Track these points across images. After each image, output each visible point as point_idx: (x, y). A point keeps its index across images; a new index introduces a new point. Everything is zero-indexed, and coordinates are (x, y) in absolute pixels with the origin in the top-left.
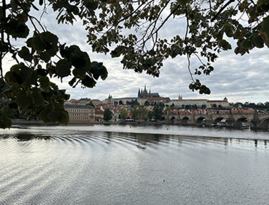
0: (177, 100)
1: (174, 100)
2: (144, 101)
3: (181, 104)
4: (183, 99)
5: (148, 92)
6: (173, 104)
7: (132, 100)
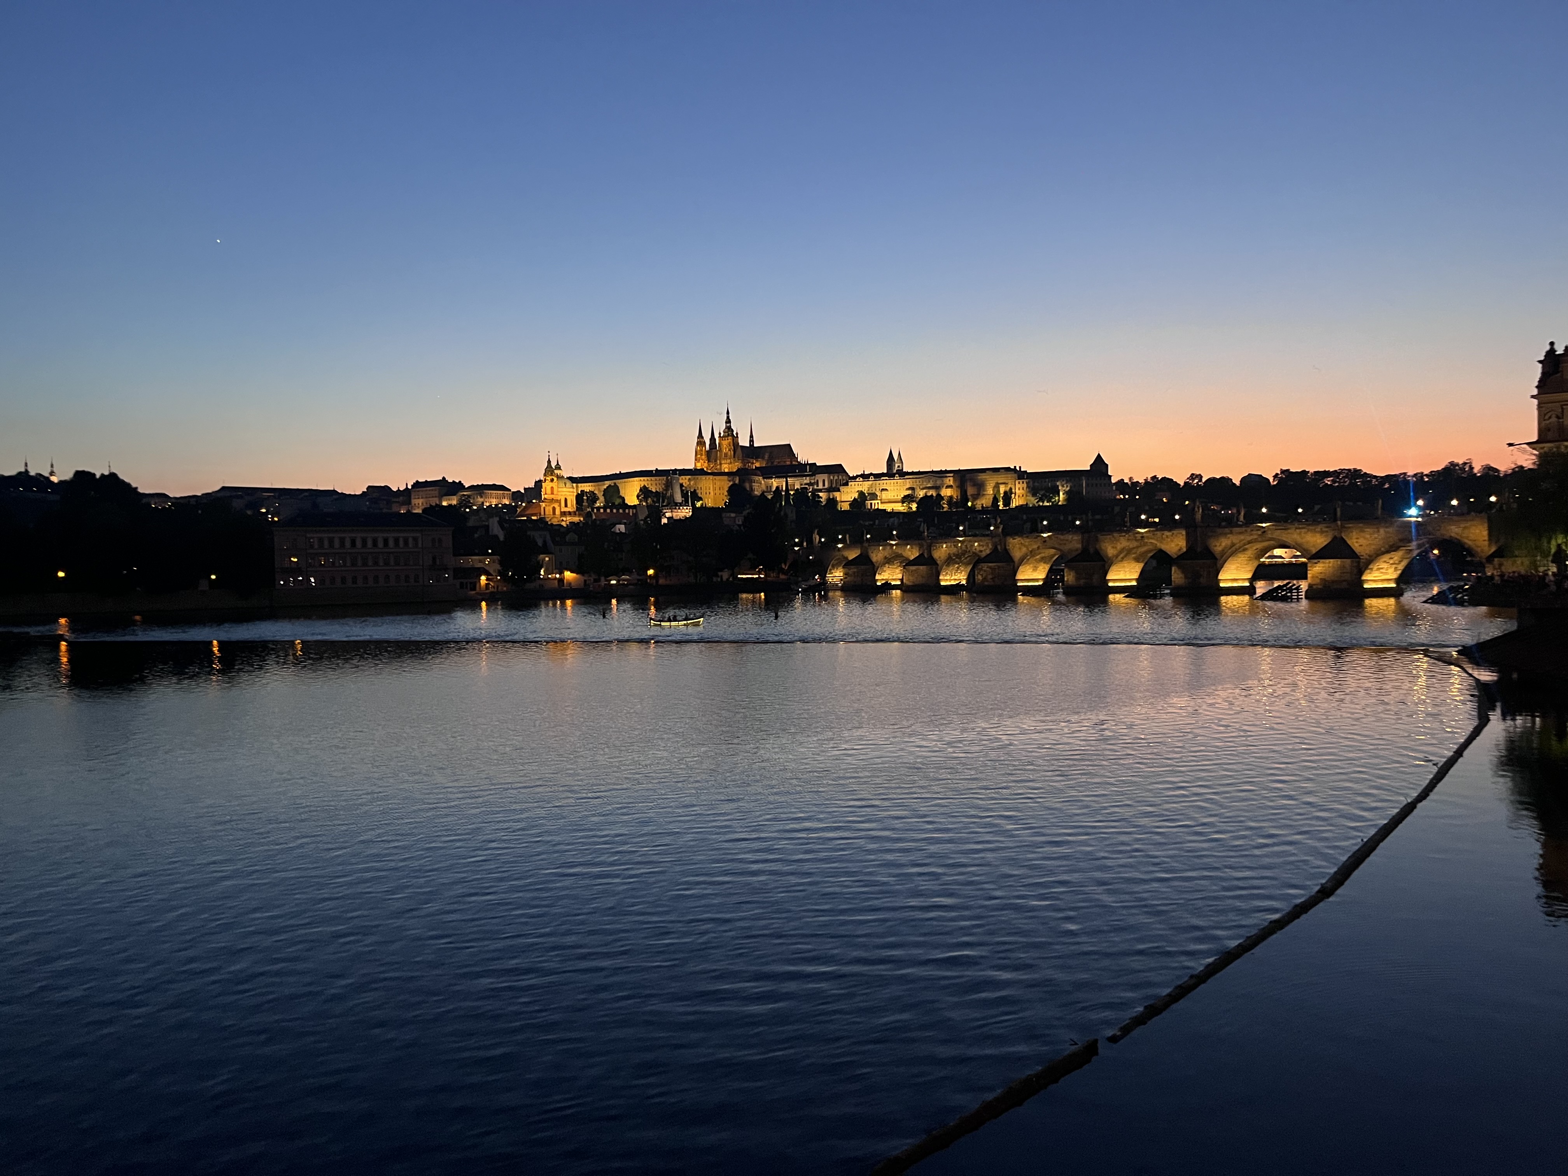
2: (726, 483)
3: (896, 491)
4: (908, 466)
6: (863, 497)
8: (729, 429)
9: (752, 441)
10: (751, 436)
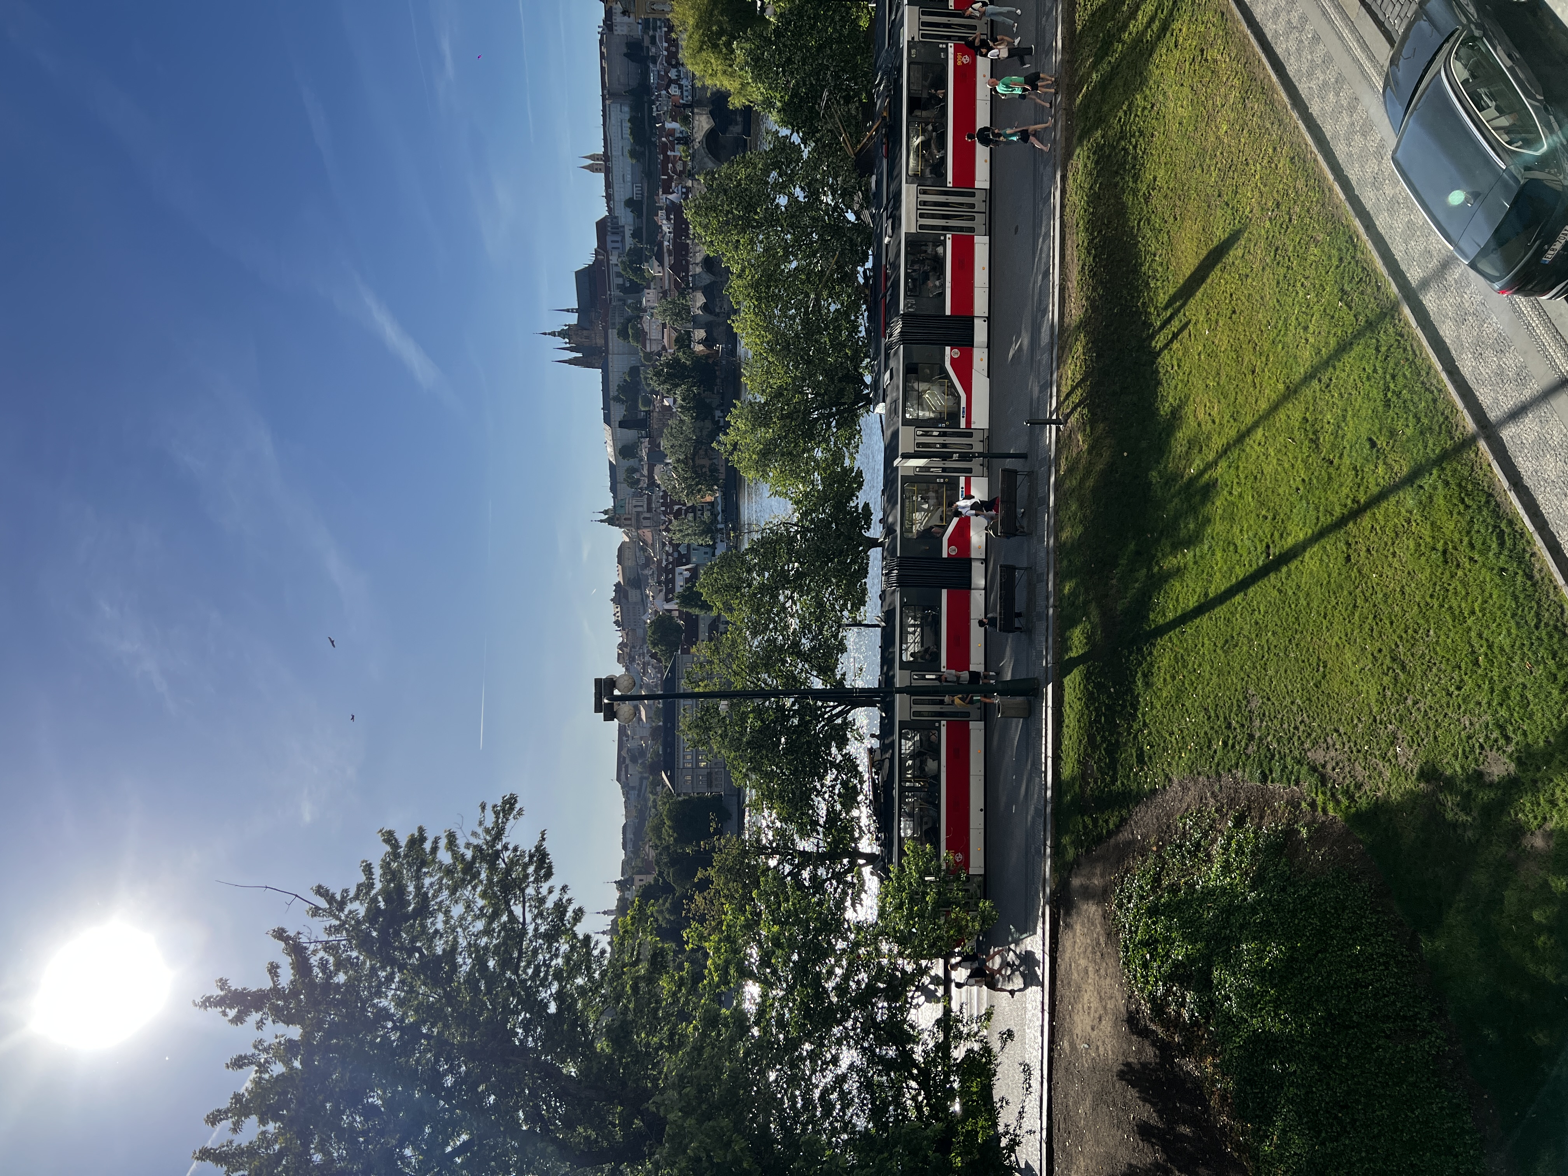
0: (608, 185)
1: (609, 197)
2: (615, 342)
3: (624, 165)
4: (601, 151)
5: (573, 319)
6: (630, 203)
7: (617, 399)
8: (562, 334)
9: (572, 311)
10: (568, 311)
